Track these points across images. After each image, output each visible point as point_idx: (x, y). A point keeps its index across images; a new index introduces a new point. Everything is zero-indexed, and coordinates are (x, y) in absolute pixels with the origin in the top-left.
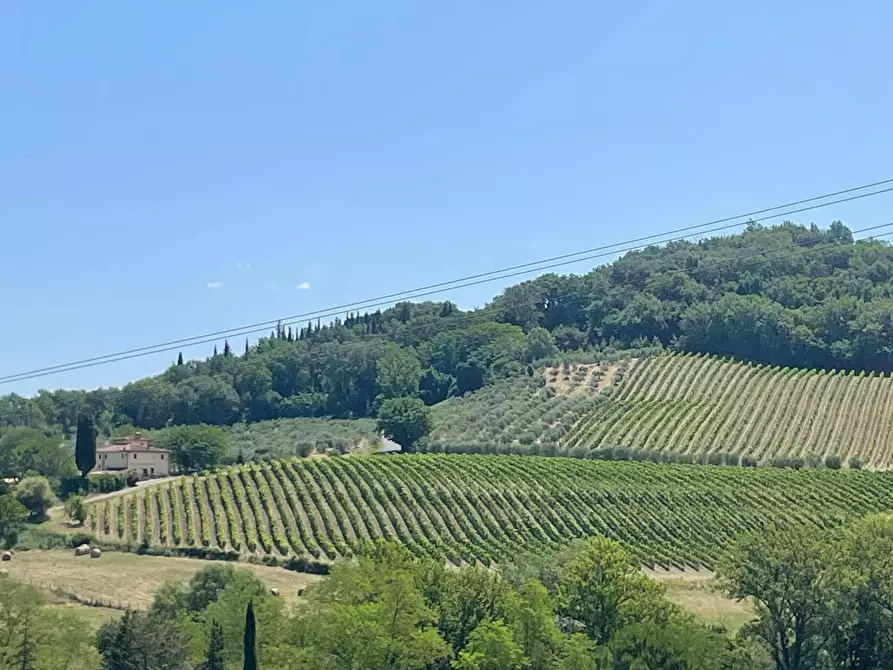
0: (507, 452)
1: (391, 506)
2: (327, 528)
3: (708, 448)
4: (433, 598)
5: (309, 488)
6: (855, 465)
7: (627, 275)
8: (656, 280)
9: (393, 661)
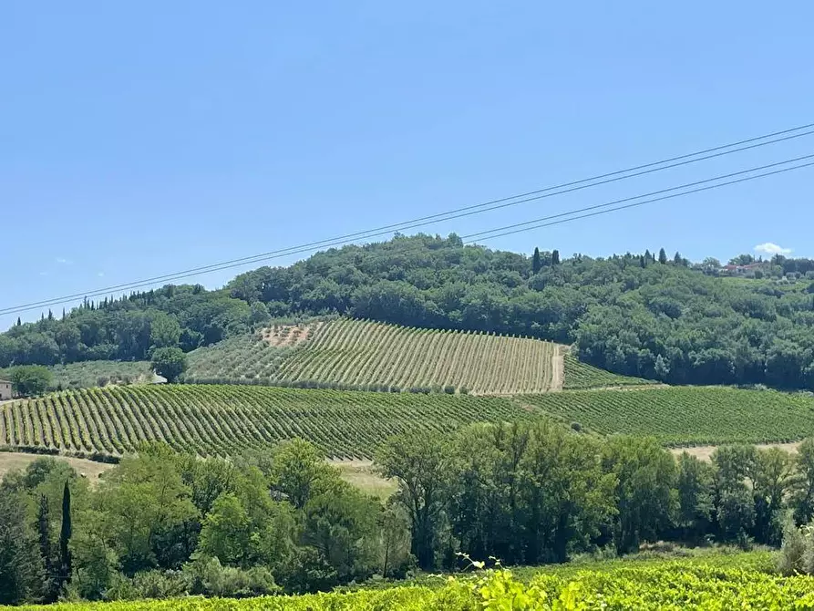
0: (237, 383)
1: (161, 419)
2: (118, 433)
3: (369, 380)
4: (188, 479)
5: (106, 407)
6: (464, 391)
7: (316, 267)
8: (336, 270)
9: (162, 520)
